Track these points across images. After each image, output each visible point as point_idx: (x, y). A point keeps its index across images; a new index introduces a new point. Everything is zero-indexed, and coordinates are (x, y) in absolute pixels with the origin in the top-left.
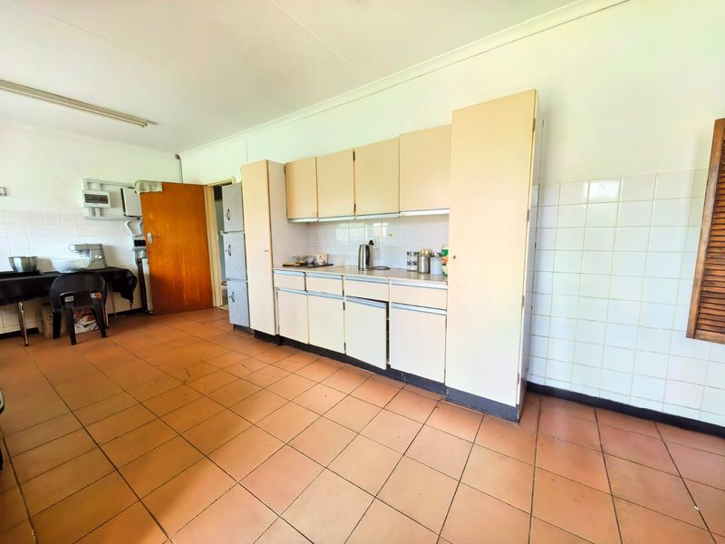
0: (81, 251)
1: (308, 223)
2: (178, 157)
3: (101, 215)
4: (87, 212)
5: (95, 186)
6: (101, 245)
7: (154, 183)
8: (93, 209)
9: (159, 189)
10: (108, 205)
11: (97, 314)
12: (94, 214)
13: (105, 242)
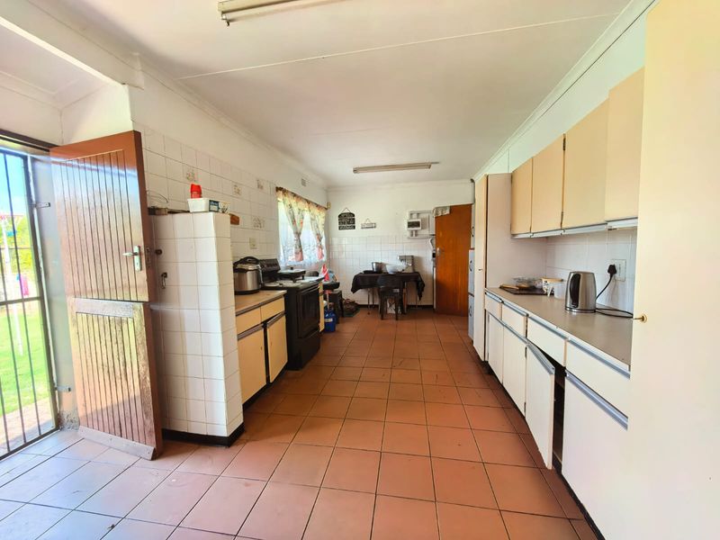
0: (401, 260)
1: (547, 237)
2: (472, 181)
3: (416, 235)
4: (408, 234)
5: (415, 216)
6: (412, 256)
7: (445, 208)
8: (412, 231)
9: (448, 212)
10: (420, 228)
11: (400, 302)
12: (412, 235)
13: (415, 254)
